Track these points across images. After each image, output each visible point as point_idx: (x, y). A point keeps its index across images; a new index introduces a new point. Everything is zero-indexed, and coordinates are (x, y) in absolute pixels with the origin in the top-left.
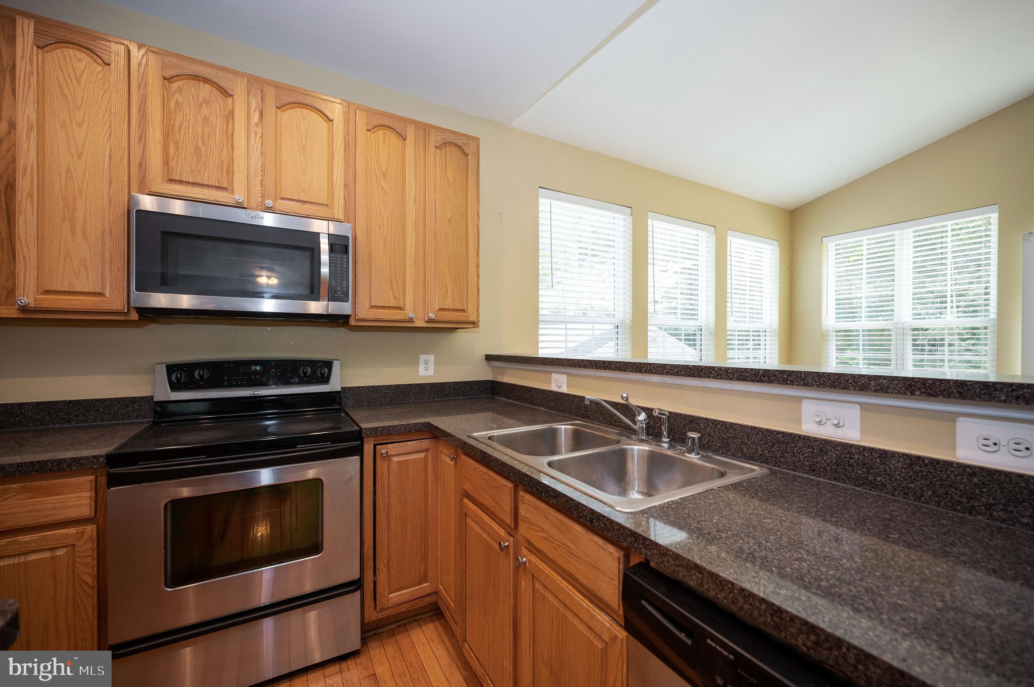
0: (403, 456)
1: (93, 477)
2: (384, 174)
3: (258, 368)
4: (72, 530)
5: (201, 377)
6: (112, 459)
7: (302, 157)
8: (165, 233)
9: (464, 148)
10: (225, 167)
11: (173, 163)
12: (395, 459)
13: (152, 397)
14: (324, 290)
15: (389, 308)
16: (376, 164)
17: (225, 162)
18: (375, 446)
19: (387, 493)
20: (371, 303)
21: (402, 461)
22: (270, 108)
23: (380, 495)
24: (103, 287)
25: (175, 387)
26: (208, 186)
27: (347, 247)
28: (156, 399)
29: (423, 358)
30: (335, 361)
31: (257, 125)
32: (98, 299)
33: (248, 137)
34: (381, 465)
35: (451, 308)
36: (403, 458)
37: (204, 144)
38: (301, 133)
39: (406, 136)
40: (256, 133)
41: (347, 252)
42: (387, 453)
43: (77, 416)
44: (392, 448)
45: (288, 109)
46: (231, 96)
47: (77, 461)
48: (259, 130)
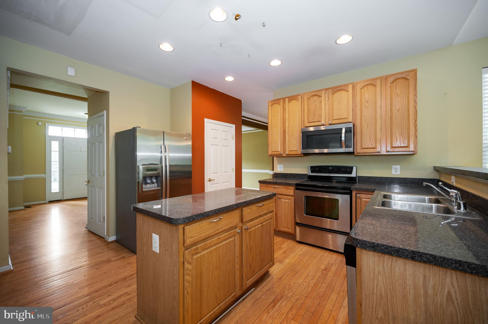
0: (367, 199)
1: (294, 188)
2: (367, 102)
3: (331, 168)
4: (291, 197)
5: (317, 170)
6: (297, 185)
7: (339, 106)
8: (307, 136)
9: (406, 77)
10: (320, 115)
11: (309, 118)
12: (363, 199)
13: (307, 174)
14: (343, 145)
15: (369, 148)
16: (364, 99)
17: (320, 114)
18: (356, 193)
19: (360, 210)
20: (362, 147)
21: (366, 201)
22: (331, 95)
23: (358, 210)
24: (297, 149)
25: (312, 172)
26: (316, 122)
27: (351, 131)
28: (308, 175)
29: (394, 167)
30: (354, 167)
31: (327, 101)
32: (297, 152)
33: (325, 105)
34: (358, 200)
35: (399, 146)
36: (367, 200)
37: (315, 111)
38: (339, 99)
39: (376, 84)
40: (327, 104)
41: (351, 132)
42: (359, 197)
43: (295, 177)
44: (362, 196)
45: (335, 93)
46: (321, 96)
47: (291, 184)
48: (328, 103)
